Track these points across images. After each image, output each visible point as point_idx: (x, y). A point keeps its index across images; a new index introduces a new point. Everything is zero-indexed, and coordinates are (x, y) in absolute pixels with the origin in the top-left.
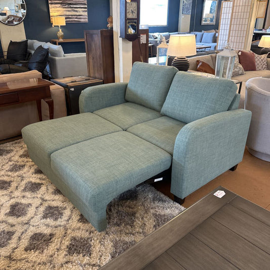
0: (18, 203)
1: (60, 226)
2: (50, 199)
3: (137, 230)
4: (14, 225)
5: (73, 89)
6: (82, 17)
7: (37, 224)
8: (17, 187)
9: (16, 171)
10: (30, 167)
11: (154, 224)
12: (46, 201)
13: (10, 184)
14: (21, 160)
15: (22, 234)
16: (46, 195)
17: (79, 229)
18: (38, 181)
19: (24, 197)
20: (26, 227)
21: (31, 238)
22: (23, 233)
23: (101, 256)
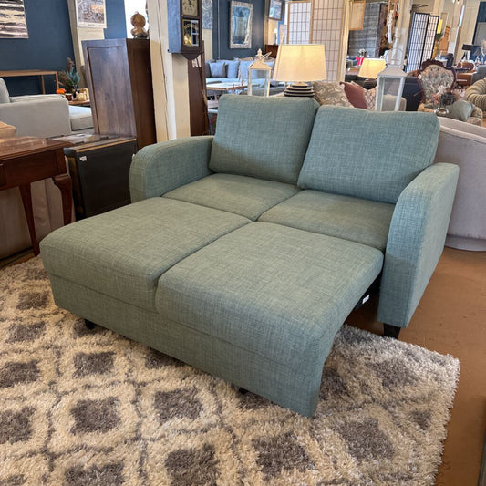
0: (84, 402)
1: (211, 426)
2: (149, 379)
3: (362, 398)
4: (111, 450)
5: (84, 159)
6: (15, 27)
7: (159, 435)
8: (57, 370)
9: (31, 338)
10: (58, 324)
11: (381, 380)
12: (144, 384)
13: (34, 367)
14: (25, 314)
15: (141, 464)
16: (134, 373)
17: (254, 421)
18: (98, 350)
19: (88, 387)
20: (139, 445)
21: (167, 465)
22: (142, 459)
23: (335, 463)
